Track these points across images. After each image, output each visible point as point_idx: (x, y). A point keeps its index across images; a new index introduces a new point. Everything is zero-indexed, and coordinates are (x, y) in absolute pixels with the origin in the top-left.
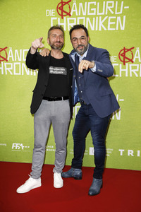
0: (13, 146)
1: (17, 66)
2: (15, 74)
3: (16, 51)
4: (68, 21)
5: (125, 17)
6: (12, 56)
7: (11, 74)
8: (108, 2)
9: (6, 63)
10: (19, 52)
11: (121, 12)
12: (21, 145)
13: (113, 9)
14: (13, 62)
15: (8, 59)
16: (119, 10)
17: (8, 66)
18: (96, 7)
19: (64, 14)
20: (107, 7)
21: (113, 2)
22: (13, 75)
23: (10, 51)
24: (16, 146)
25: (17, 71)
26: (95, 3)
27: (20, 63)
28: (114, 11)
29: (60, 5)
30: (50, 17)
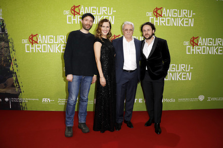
0: (43, 100)
1: (44, 47)
2: (43, 52)
3: (44, 37)
4: (78, 18)
5: (114, 17)
6: (41, 40)
7: (40, 52)
8: (103, 8)
9: (36, 45)
10: (46, 38)
11: (111, 14)
12: (49, 99)
13: (107, 12)
14: (41, 44)
15: (38, 42)
16: (110, 13)
17: (38, 47)
18: (96, 10)
19: (76, 13)
20: (103, 10)
21: (106, 8)
22: (42, 52)
23: (39, 36)
24: (45, 100)
25: (45, 50)
26: (95, 8)
27: (46, 45)
28: (107, 13)
29: (73, 8)
30: (66, 15)
